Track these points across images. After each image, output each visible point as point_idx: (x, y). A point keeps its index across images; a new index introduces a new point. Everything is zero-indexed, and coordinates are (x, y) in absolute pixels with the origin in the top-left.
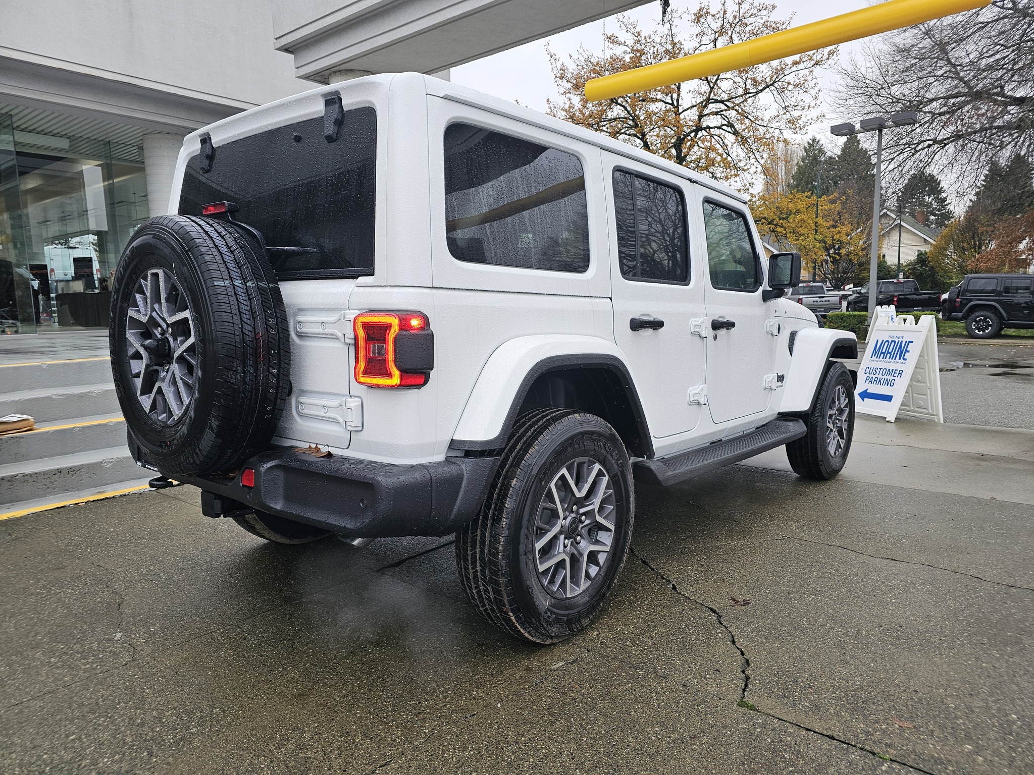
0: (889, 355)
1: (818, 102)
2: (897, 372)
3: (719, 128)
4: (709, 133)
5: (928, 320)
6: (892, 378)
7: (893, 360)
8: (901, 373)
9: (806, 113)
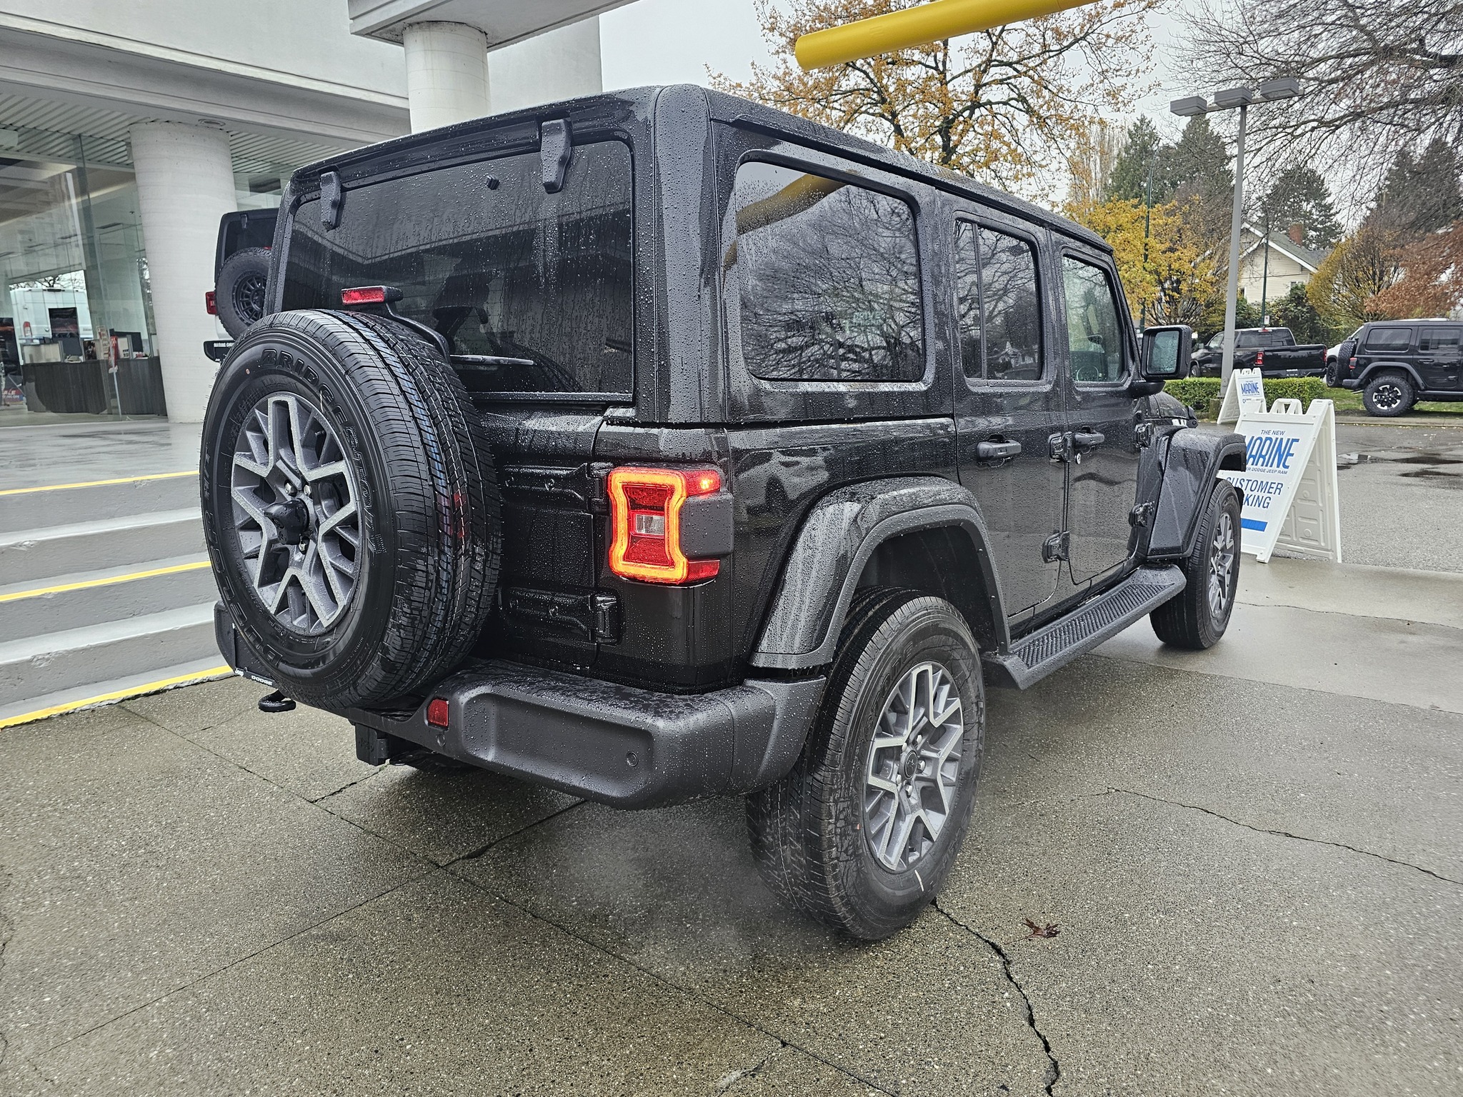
0: (1261, 460)
1: (1151, 64)
2: (1274, 486)
3: (1005, 103)
4: (990, 111)
5: (1322, 407)
6: (1266, 495)
7: (1268, 468)
8: (1279, 487)
9: (1133, 81)
